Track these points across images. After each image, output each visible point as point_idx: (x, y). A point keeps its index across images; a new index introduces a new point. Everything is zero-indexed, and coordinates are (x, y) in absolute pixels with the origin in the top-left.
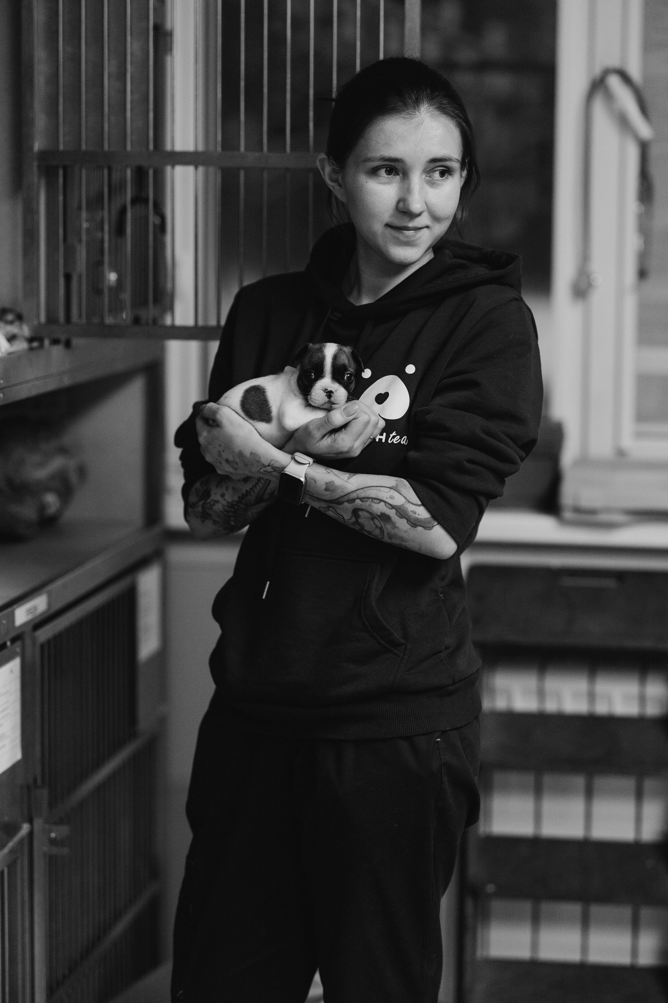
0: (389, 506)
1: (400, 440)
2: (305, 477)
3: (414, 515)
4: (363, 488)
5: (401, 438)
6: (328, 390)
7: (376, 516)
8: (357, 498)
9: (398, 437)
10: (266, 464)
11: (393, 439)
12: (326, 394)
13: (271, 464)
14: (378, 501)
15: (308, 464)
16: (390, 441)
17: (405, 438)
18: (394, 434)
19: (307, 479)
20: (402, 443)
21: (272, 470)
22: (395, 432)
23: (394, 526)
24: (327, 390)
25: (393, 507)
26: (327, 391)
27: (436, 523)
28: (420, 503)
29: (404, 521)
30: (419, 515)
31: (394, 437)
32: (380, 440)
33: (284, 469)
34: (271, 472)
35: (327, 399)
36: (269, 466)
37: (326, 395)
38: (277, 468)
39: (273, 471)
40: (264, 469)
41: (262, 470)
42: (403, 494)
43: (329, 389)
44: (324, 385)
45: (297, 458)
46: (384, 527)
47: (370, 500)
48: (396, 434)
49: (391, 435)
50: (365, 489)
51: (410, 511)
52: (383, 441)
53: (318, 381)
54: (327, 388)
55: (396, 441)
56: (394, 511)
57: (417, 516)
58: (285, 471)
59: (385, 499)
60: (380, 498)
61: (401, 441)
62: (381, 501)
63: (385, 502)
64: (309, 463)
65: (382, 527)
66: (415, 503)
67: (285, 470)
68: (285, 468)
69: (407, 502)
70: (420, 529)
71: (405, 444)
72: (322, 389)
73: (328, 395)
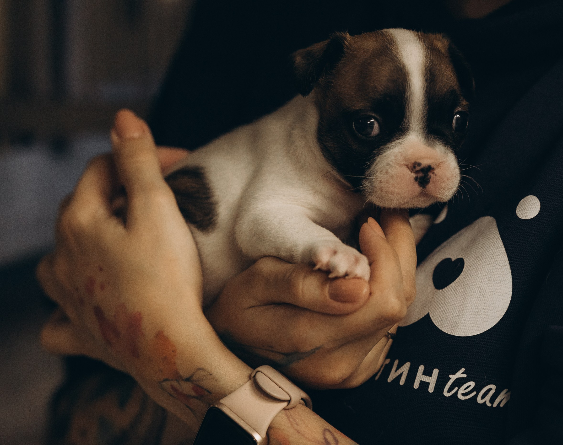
1: (475, 393)
2: (268, 434)
5: (477, 389)
6: (422, 166)
9: (472, 384)
10: (184, 373)
11: (456, 389)
12: (414, 175)
13: (194, 378)
15: (285, 404)
16: (449, 391)
17: (490, 389)
18: (460, 374)
19: (271, 440)
20: (480, 401)
21: (193, 394)
22: (463, 370)
24: (419, 164)
26: (418, 168)
31: (459, 383)
32: (424, 385)
33: (222, 398)
34: (188, 397)
35: (417, 188)
36: (188, 380)
37: (416, 179)
38: (206, 393)
39: (196, 398)
40: (175, 384)
41: (167, 385)
43: (425, 162)
44: (410, 152)
45: (262, 380)
48: (465, 376)
49: (451, 376)
52: (431, 390)
53: (393, 144)
54: (418, 161)
55: (464, 395)
58: (222, 404)
61: (476, 396)
64: (289, 401)
67: (222, 401)
68: (224, 395)
71: (489, 404)
72: (405, 163)
73: (421, 178)
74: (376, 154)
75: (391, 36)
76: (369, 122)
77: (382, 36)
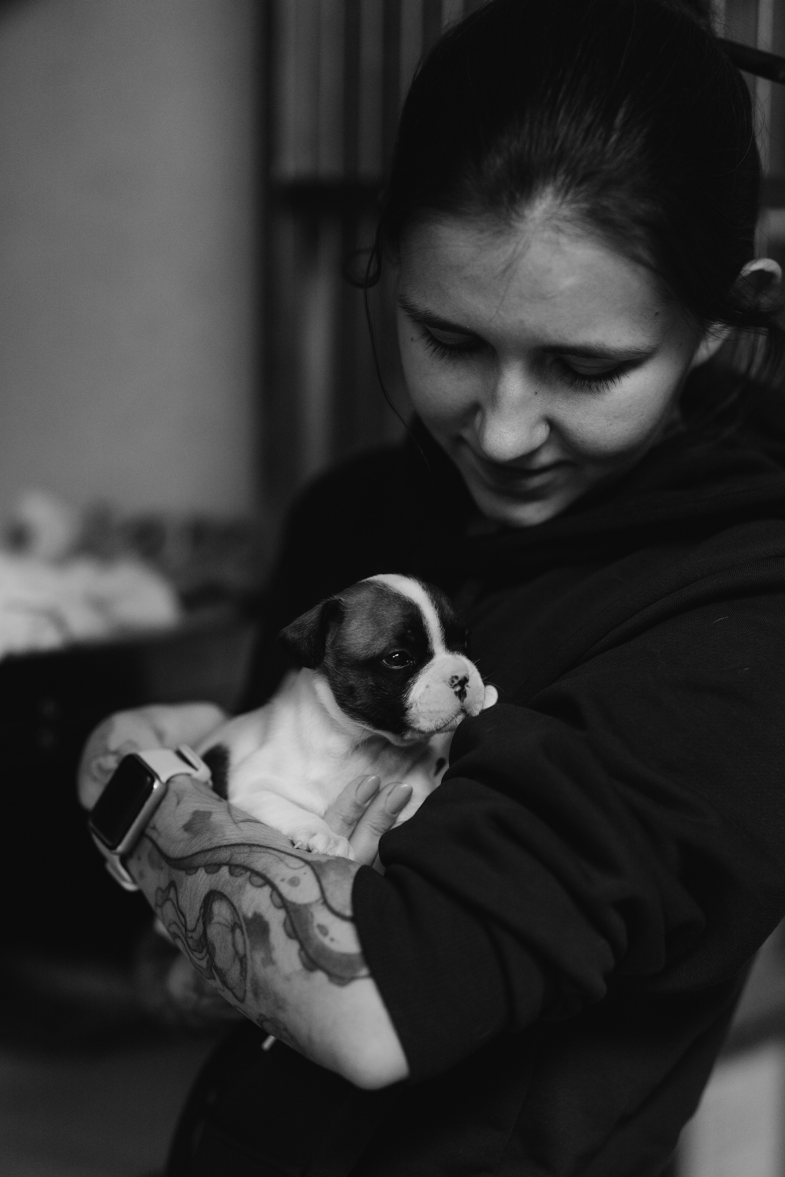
0: (278, 900)
3: (320, 937)
4: (254, 845)
6: (458, 679)
7: (242, 921)
8: (226, 864)
12: (453, 690)
14: (260, 881)
23: (269, 961)
25: (284, 904)
26: (456, 682)
27: (364, 971)
28: (348, 912)
29: (294, 947)
30: (332, 940)
42: (324, 882)
46: (249, 957)
47: (248, 873)
50: (254, 848)
51: (315, 924)
56: (281, 914)
57: (326, 941)
59: (277, 882)
60: (269, 876)
62: (268, 882)
63: (274, 888)
65: (245, 956)
66: (337, 907)
69: (321, 901)
70: (320, 976)
74: (411, 684)
75: (380, 582)
76: (394, 657)
77: (372, 585)
